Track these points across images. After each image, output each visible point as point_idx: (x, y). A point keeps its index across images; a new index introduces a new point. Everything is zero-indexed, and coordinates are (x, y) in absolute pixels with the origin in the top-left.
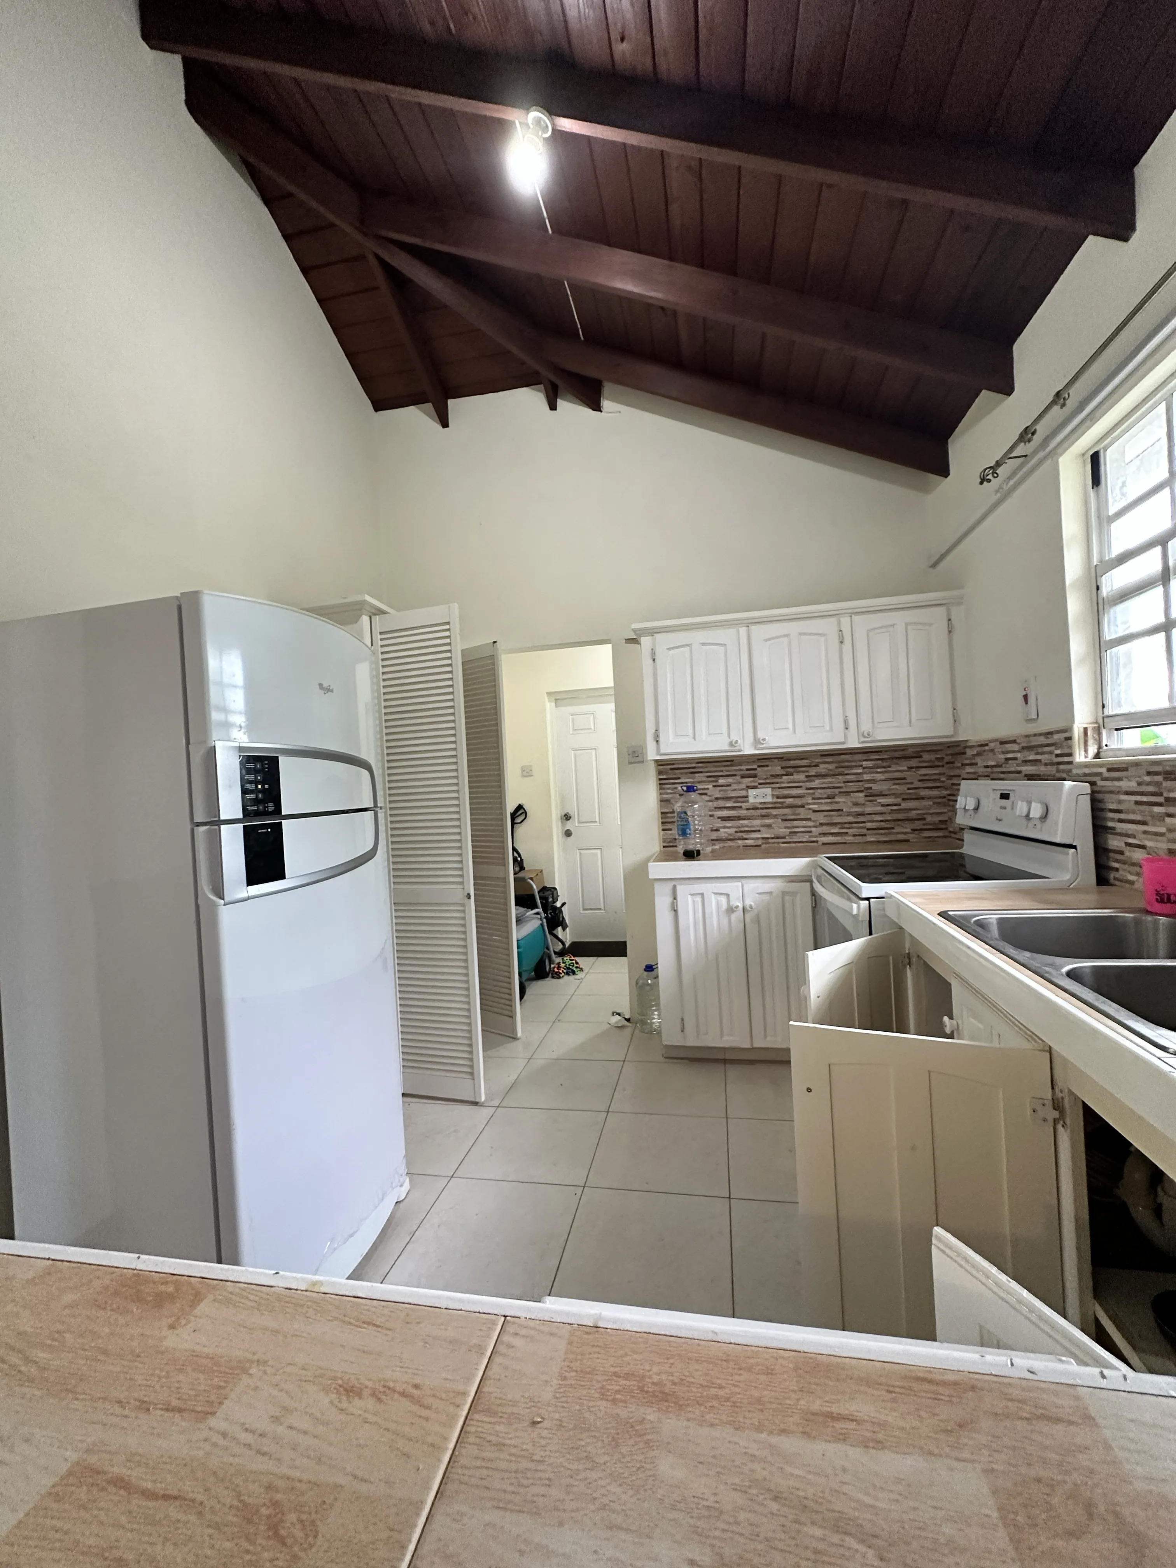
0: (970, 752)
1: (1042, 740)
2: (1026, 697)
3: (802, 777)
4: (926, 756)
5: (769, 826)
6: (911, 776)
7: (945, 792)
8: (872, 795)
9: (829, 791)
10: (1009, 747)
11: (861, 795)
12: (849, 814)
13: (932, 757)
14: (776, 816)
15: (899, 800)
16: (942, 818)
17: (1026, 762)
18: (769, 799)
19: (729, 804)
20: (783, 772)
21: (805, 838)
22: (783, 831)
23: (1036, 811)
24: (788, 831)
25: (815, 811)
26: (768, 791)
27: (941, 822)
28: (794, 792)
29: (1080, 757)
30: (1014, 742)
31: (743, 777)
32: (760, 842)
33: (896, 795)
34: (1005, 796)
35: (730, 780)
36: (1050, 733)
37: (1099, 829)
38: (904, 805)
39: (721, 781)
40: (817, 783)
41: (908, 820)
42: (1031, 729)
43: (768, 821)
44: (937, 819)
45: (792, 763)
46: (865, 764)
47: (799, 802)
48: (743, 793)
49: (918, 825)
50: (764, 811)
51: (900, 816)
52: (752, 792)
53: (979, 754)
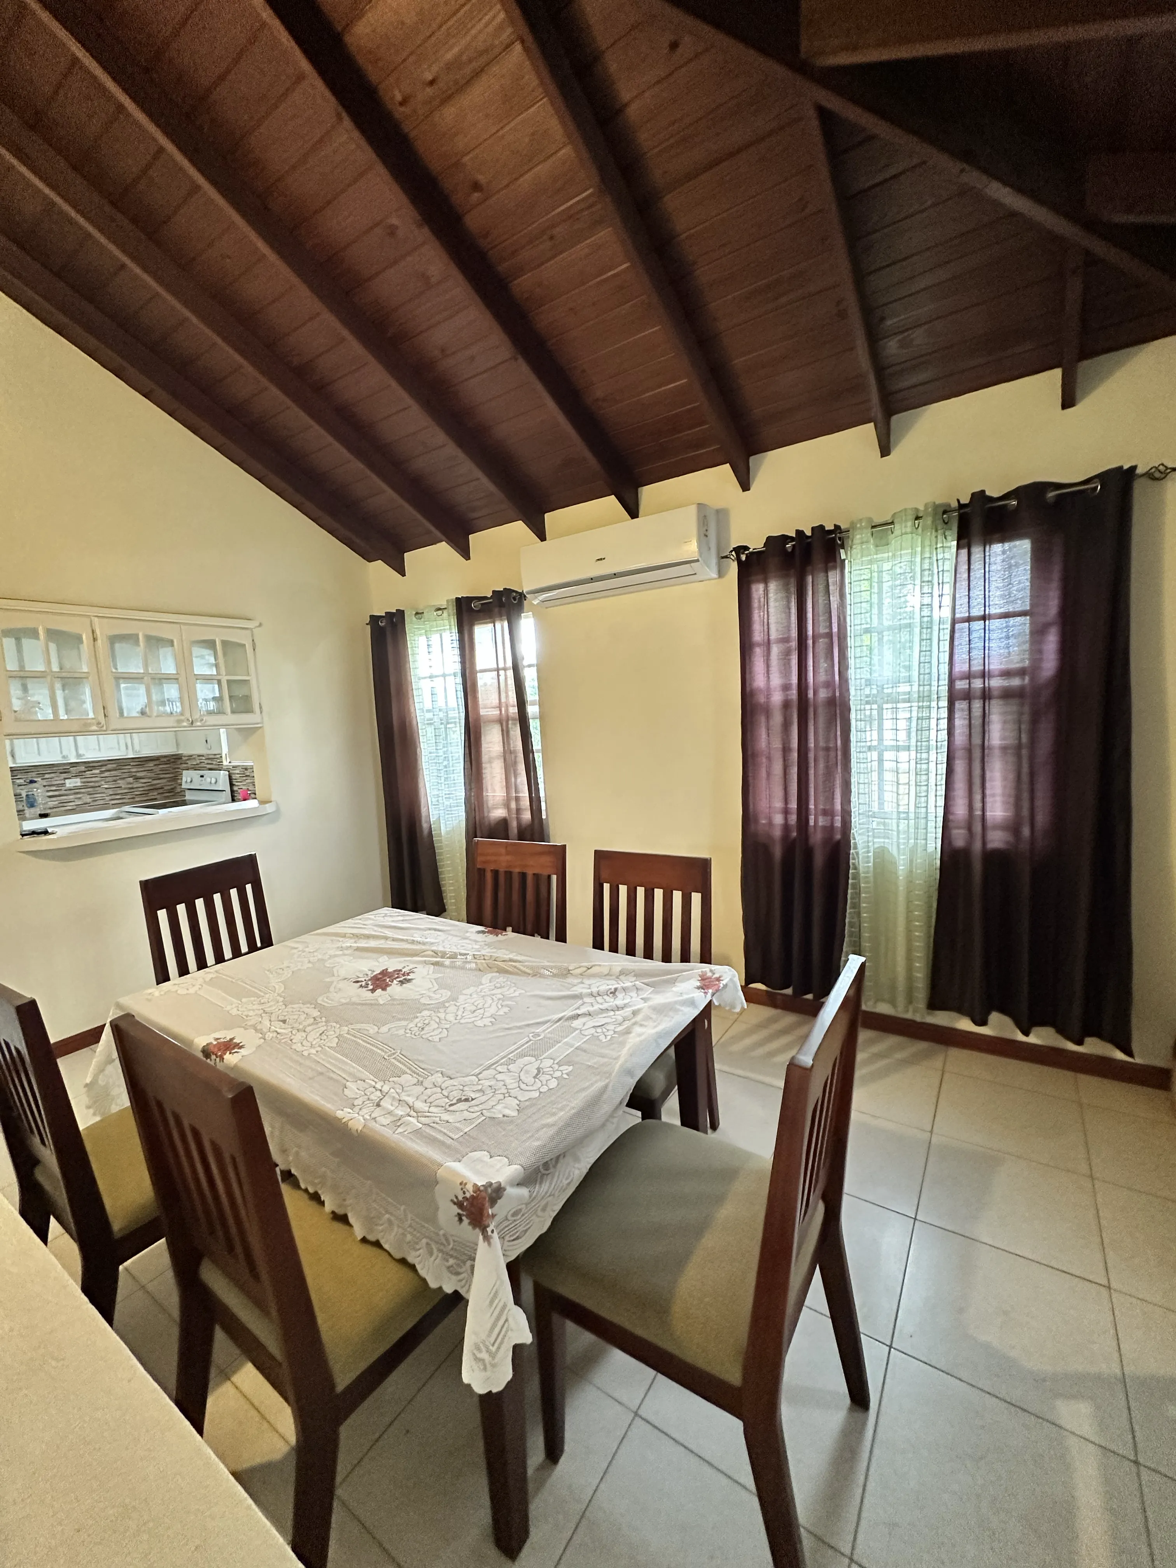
0: (184, 758)
1: (213, 757)
2: (206, 741)
3: (97, 771)
4: (163, 760)
5: (80, 798)
6: (157, 769)
7: (172, 775)
8: (137, 779)
9: (115, 778)
10: (201, 758)
11: (131, 779)
12: (125, 789)
13: (165, 760)
14: (83, 793)
15: (150, 780)
16: (172, 787)
17: (208, 764)
18: (79, 784)
19: (54, 788)
20: (86, 769)
21: (102, 802)
22: (89, 800)
23: (213, 781)
24: (91, 800)
25: (106, 788)
26: (78, 780)
27: (172, 789)
28: (93, 779)
29: (225, 763)
30: (203, 756)
31: (61, 773)
32: (75, 807)
33: (149, 778)
34: (202, 776)
35: (53, 775)
36: (215, 755)
37: (232, 785)
38: (155, 782)
39: (47, 776)
40: (107, 774)
41: (156, 789)
42: (209, 752)
43: (79, 796)
44: (169, 788)
45: (91, 765)
46: (131, 764)
47: (97, 784)
48: (63, 782)
49: (161, 791)
50: (75, 790)
51: (152, 788)
52: (67, 781)
53: (188, 760)
